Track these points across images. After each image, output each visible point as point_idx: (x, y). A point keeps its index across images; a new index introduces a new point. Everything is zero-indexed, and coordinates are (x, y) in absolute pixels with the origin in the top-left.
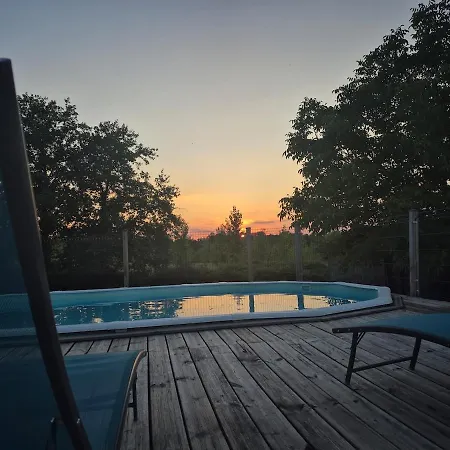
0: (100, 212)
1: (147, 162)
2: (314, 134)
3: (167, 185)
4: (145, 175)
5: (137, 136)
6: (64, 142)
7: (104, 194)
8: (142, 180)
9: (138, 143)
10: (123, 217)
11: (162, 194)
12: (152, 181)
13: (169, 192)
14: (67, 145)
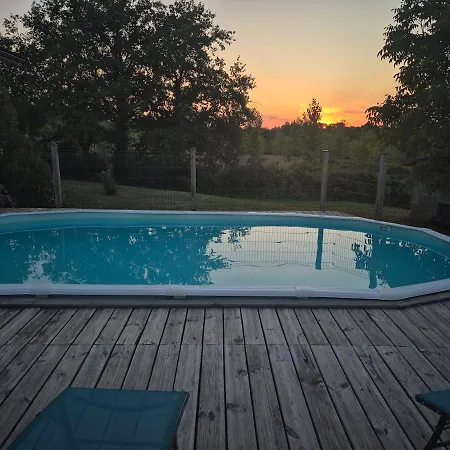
0: (174, 102)
1: (223, 48)
2: (420, 28)
3: (242, 74)
4: (220, 62)
5: (213, 16)
6: (139, 24)
7: (178, 83)
8: (217, 68)
9: (214, 24)
10: (196, 108)
11: (236, 85)
12: (227, 69)
13: (245, 82)
14: (142, 26)
